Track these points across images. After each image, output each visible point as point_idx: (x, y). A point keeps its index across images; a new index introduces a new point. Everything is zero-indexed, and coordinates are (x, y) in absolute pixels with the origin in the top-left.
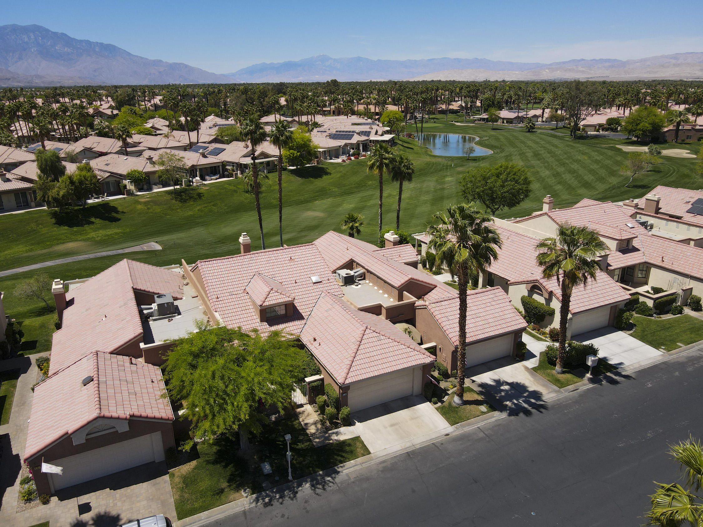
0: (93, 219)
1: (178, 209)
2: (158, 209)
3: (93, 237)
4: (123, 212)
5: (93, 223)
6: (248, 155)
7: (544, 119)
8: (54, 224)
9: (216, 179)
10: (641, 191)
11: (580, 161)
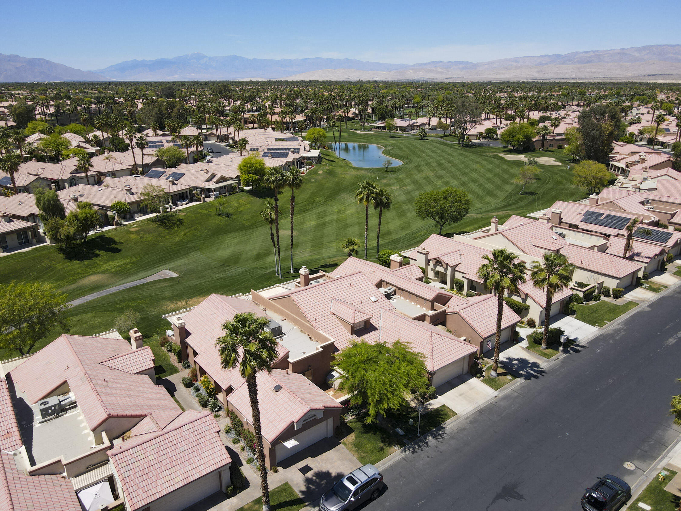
0: (97, 252)
1: (166, 236)
2: (149, 237)
3: (107, 270)
4: (120, 243)
5: (99, 255)
6: (210, 179)
7: (430, 127)
8: (65, 259)
9: (187, 204)
10: (531, 197)
11: (476, 170)
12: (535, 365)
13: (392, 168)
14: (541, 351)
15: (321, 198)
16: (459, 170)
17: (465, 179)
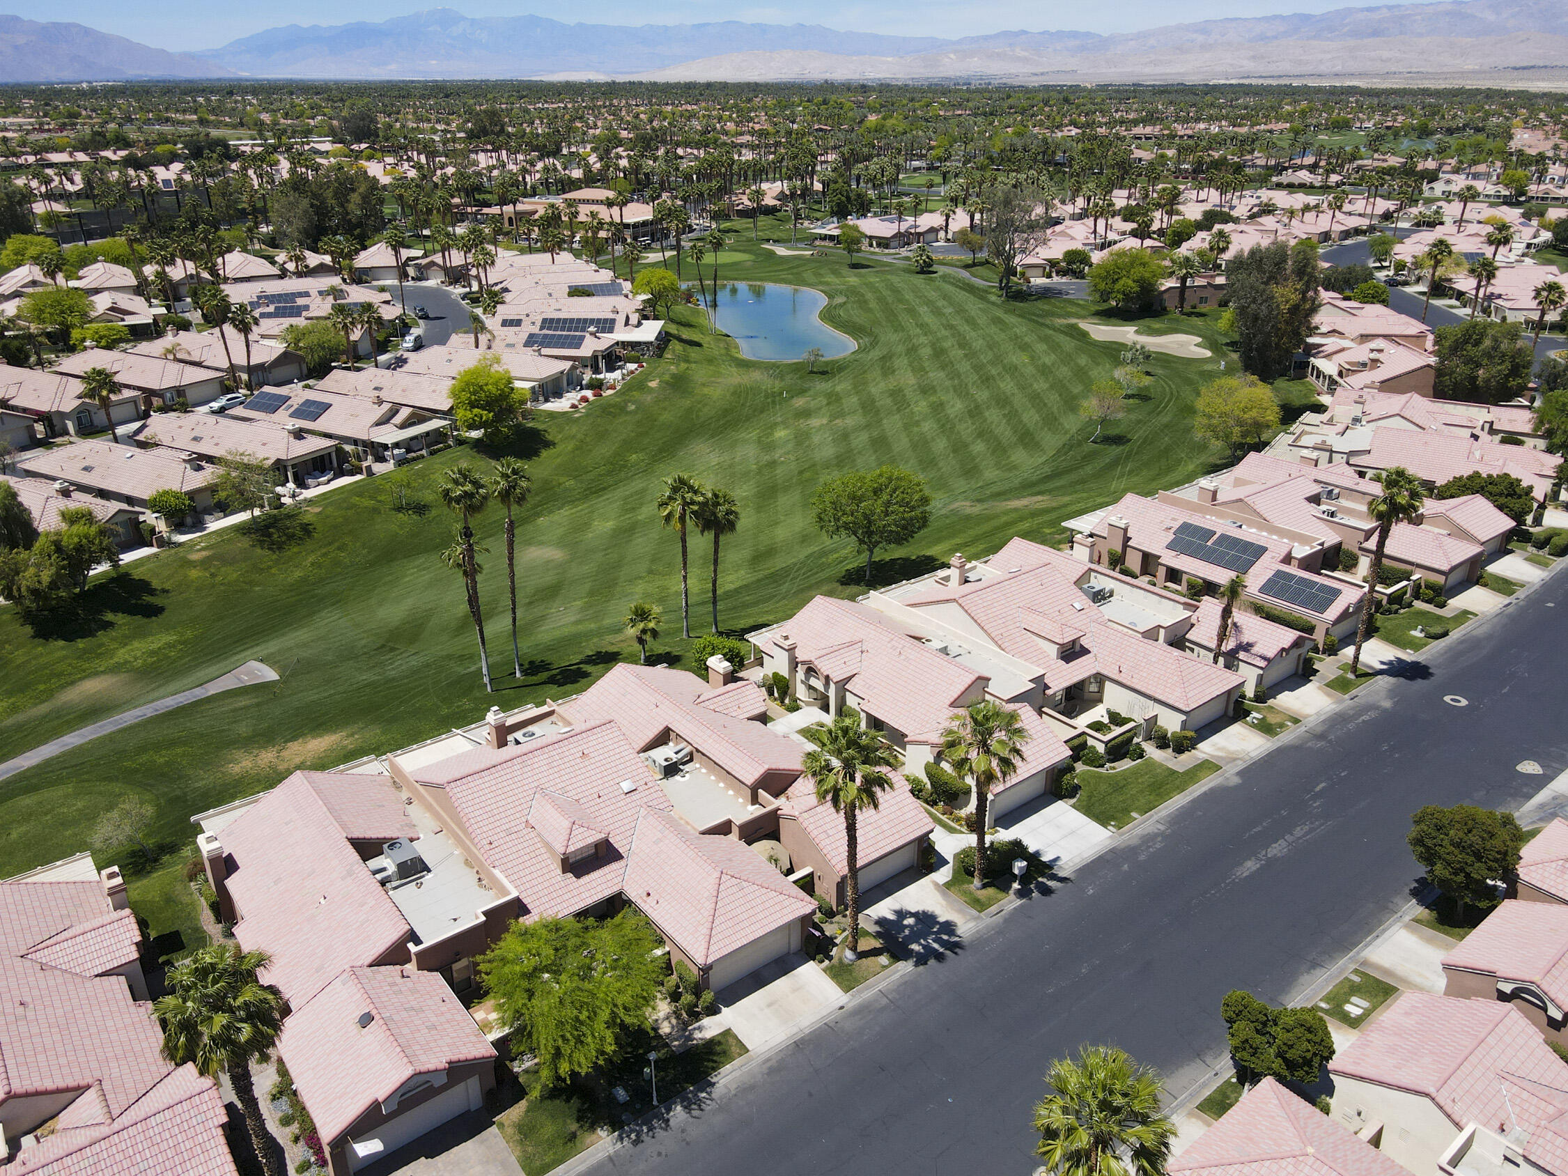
0: (109, 616)
1: (270, 567)
2: (232, 574)
3: (126, 662)
4: (165, 591)
5: (110, 625)
6: (386, 418)
7: (950, 236)
8: (34, 637)
9: (329, 481)
10: (1115, 450)
11: (1016, 369)
12: (949, 927)
13: (827, 363)
14: (971, 893)
15: (641, 456)
16: (978, 368)
17: (982, 395)
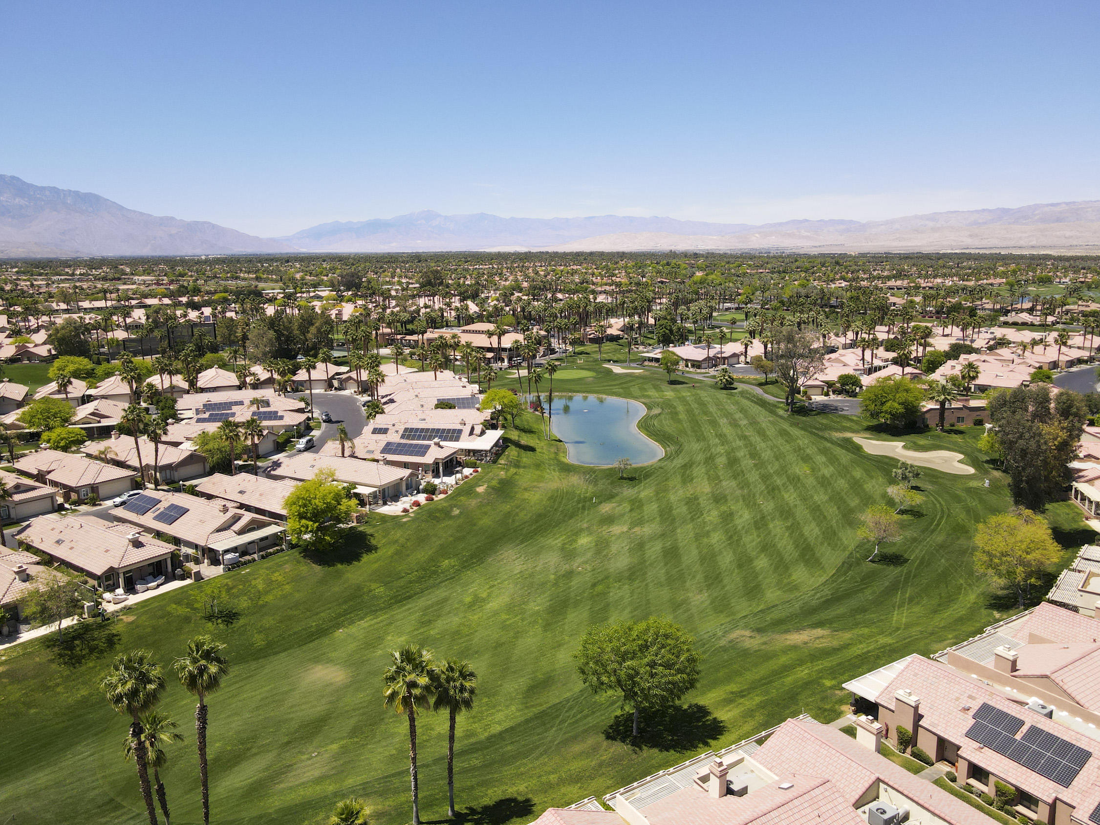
1: (58, 685)
2: (15, 694)
6: (226, 525)
7: (748, 360)
10: (894, 572)
11: (799, 479)
13: (636, 470)
16: (765, 478)
17: (768, 506)
